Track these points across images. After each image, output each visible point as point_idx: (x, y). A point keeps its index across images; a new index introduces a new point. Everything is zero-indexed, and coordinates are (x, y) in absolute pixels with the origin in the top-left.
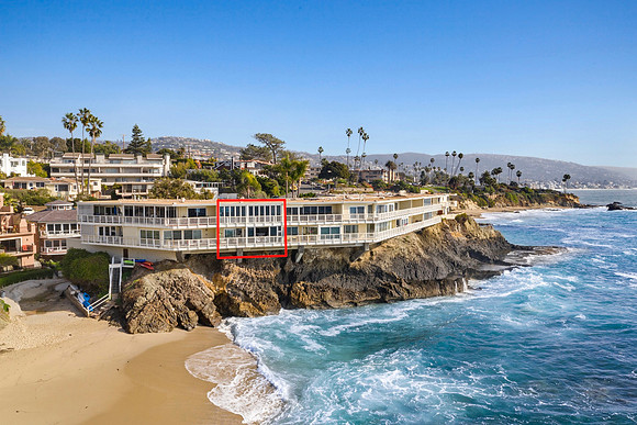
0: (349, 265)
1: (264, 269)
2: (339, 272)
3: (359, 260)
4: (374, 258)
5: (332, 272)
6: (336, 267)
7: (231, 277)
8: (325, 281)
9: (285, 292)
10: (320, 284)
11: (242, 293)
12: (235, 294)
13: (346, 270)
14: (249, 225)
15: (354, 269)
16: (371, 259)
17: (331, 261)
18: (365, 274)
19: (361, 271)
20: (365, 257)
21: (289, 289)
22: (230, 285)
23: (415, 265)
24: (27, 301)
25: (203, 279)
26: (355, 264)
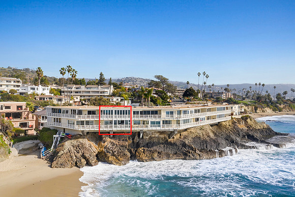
0: (167, 140)
1: (123, 140)
2: (163, 144)
3: (173, 138)
4: (182, 137)
5: (159, 143)
6: (161, 141)
7: (106, 144)
8: (155, 148)
9: (134, 152)
10: (152, 149)
11: (111, 152)
12: (108, 152)
13: (166, 143)
14: (114, 119)
15: (170, 142)
16: (180, 138)
17: (158, 138)
18: (176, 145)
19: (174, 143)
20: (177, 137)
21: (136, 151)
22: (105, 148)
23: (206, 142)
24: (23, 150)
25: (93, 144)
26: (171, 140)
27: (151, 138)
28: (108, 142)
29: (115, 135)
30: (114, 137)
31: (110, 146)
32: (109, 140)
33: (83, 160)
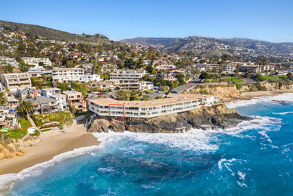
0: (144, 122)
1: (121, 121)
3: (148, 121)
4: (153, 121)
6: (141, 122)
8: (138, 125)
10: (136, 126)
12: (114, 126)
14: (116, 111)
19: (148, 124)
20: (150, 120)
21: (128, 126)
22: (113, 124)
23: (168, 124)
24: (79, 121)
25: (107, 122)
26: (146, 122)
27: (136, 120)
28: (114, 121)
29: (118, 118)
30: (117, 119)
31: (115, 123)
32: (114, 120)
33: (101, 129)
